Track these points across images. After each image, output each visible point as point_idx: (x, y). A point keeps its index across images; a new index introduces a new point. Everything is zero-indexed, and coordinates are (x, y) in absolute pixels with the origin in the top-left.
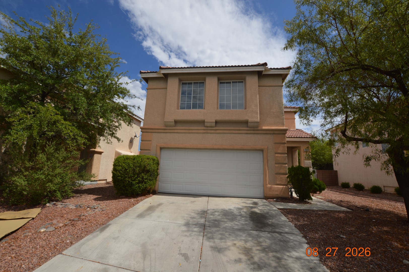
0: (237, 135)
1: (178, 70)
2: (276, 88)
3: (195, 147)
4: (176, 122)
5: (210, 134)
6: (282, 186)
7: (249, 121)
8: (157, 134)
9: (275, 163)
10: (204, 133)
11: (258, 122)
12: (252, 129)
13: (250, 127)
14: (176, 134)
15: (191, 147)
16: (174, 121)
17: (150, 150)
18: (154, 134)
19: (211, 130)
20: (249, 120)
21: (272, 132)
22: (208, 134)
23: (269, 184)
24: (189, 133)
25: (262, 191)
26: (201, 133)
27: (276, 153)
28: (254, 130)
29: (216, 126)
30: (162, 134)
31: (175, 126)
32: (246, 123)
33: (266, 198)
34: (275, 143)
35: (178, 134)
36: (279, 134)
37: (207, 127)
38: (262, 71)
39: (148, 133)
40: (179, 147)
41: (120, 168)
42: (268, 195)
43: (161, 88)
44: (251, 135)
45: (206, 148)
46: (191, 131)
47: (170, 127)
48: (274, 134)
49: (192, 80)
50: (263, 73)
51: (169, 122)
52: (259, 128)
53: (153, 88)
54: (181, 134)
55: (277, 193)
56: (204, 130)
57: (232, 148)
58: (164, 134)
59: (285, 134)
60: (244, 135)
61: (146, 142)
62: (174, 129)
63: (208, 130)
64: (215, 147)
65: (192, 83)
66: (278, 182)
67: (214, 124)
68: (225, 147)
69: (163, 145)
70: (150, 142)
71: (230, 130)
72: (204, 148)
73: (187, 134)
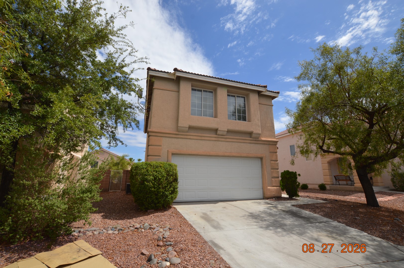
0: (242, 144)
1: (194, 76)
2: (269, 106)
3: (208, 154)
4: (191, 128)
5: (220, 142)
6: (277, 188)
7: (254, 133)
8: (167, 139)
9: (271, 169)
10: (215, 141)
11: (260, 134)
12: (255, 139)
13: (253, 138)
14: (188, 140)
15: (204, 154)
16: (188, 127)
17: (160, 156)
18: (164, 138)
19: (222, 138)
20: (254, 131)
21: (268, 143)
22: (218, 142)
23: (268, 186)
24: (202, 140)
25: (262, 193)
26: (212, 140)
27: (271, 161)
28: (255, 141)
29: (226, 135)
30: (173, 139)
31: (188, 132)
32: (250, 134)
33: (266, 198)
34: (270, 152)
35: (190, 140)
36: (272, 145)
37: (219, 135)
38: (262, 92)
39: (156, 137)
40: (193, 153)
41: (152, 177)
42: (268, 196)
43: (171, 90)
44: (253, 145)
45: (218, 155)
46: (203, 138)
47: (183, 132)
48: (269, 144)
49: (202, 88)
50: (262, 93)
51: (184, 127)
52: (260, 139)
53: (162, 89)
54: (193, 140)
55: (274, 193)
56: (215, 137)
57: (239, 155)
58: (176, 139)
59: (276, 145)
60: (248, 144)
61: (156, 147)
62: (187, 135)
63: (219, 138)
64: (226, 154)
65: (202, 90)
66: (274, 185)
67: (225, 133)
68: (234, 155)
70: (160, 147)
71: (237, 139)
72: (216, 155)
73: (199, 141)
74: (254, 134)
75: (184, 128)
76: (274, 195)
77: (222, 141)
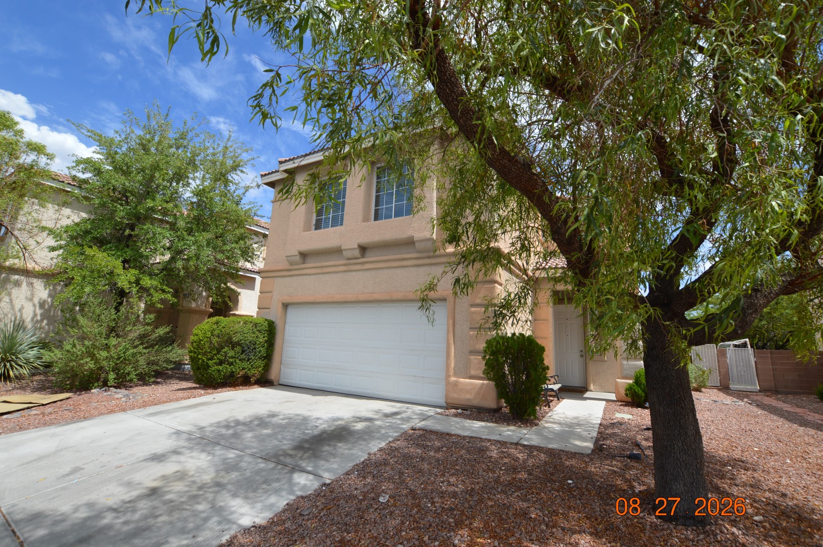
0: (399, 271)
3: (330, 300)
5: (354, 273)
6: (481, 382)
7: (415, 239)
8: (280, 280)
9: (470, 328)
10: (345, 271)
11: (431, 240)
12: (425, 255)
13: (420, 252)
14: (305, 277)
16: (297, 253)
17: (269, 308)
18: (277, 278)
19: (356, 264)
20: (416, 236)
22: (351, 273)
23: (455, 375)
24: (324, 273)
25: (444, 391)
26: (340, 272)
27: (472, 306)
28: (429, 257)
29: (363, 256)
30: (287, 279)
31: (304, 263)
32: (409, 243)
33: (448, 406)
35: (307, 277)
37: (348, 259)
39: (268, 279)
42: (452, 401)
43: (290, 197)
44: (425, 269)
45: (346, 300)
46: (325, 270)
47: (294, 264)
51: (292, 256)
52: (439, 252)
54: (313, 276)
55: (468, 396)
56: (344, 265)
57: (388, 298)
60: (412, 269)
61: (266, 295)
62: (302, 269)
63: (350, 264)
64: (362, 297)
66: (473, 372)
67: (357, 253)
68: (379, 296)
69: (287, 300)
70: (271, 294)
71: (386, 261)
72: (342, 300)
73: (321, 276)
74: (417, 241)
75: (293, 258)
76: (469, 400)
77: (356, 271)
